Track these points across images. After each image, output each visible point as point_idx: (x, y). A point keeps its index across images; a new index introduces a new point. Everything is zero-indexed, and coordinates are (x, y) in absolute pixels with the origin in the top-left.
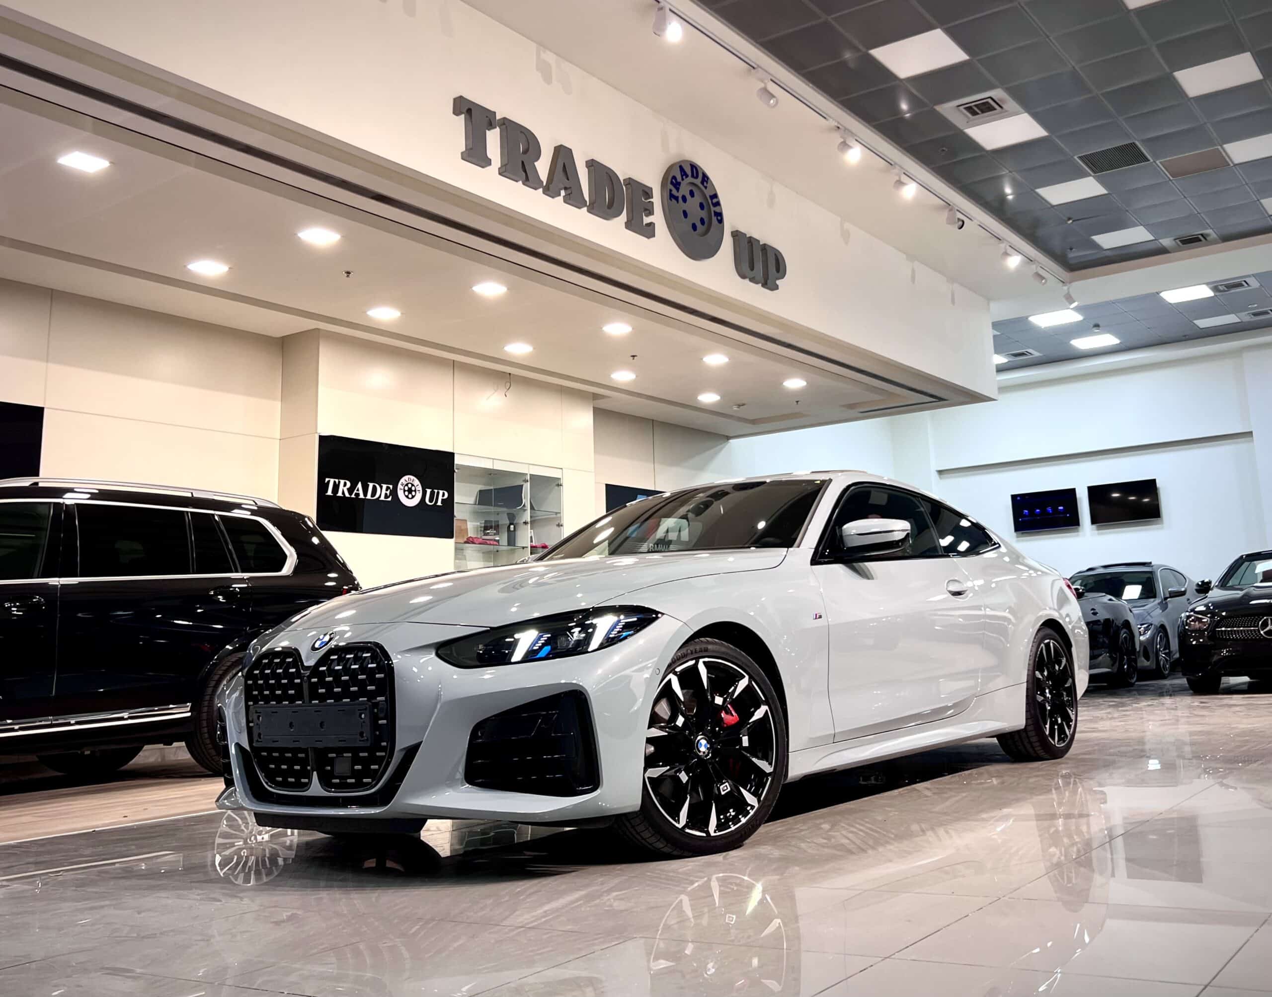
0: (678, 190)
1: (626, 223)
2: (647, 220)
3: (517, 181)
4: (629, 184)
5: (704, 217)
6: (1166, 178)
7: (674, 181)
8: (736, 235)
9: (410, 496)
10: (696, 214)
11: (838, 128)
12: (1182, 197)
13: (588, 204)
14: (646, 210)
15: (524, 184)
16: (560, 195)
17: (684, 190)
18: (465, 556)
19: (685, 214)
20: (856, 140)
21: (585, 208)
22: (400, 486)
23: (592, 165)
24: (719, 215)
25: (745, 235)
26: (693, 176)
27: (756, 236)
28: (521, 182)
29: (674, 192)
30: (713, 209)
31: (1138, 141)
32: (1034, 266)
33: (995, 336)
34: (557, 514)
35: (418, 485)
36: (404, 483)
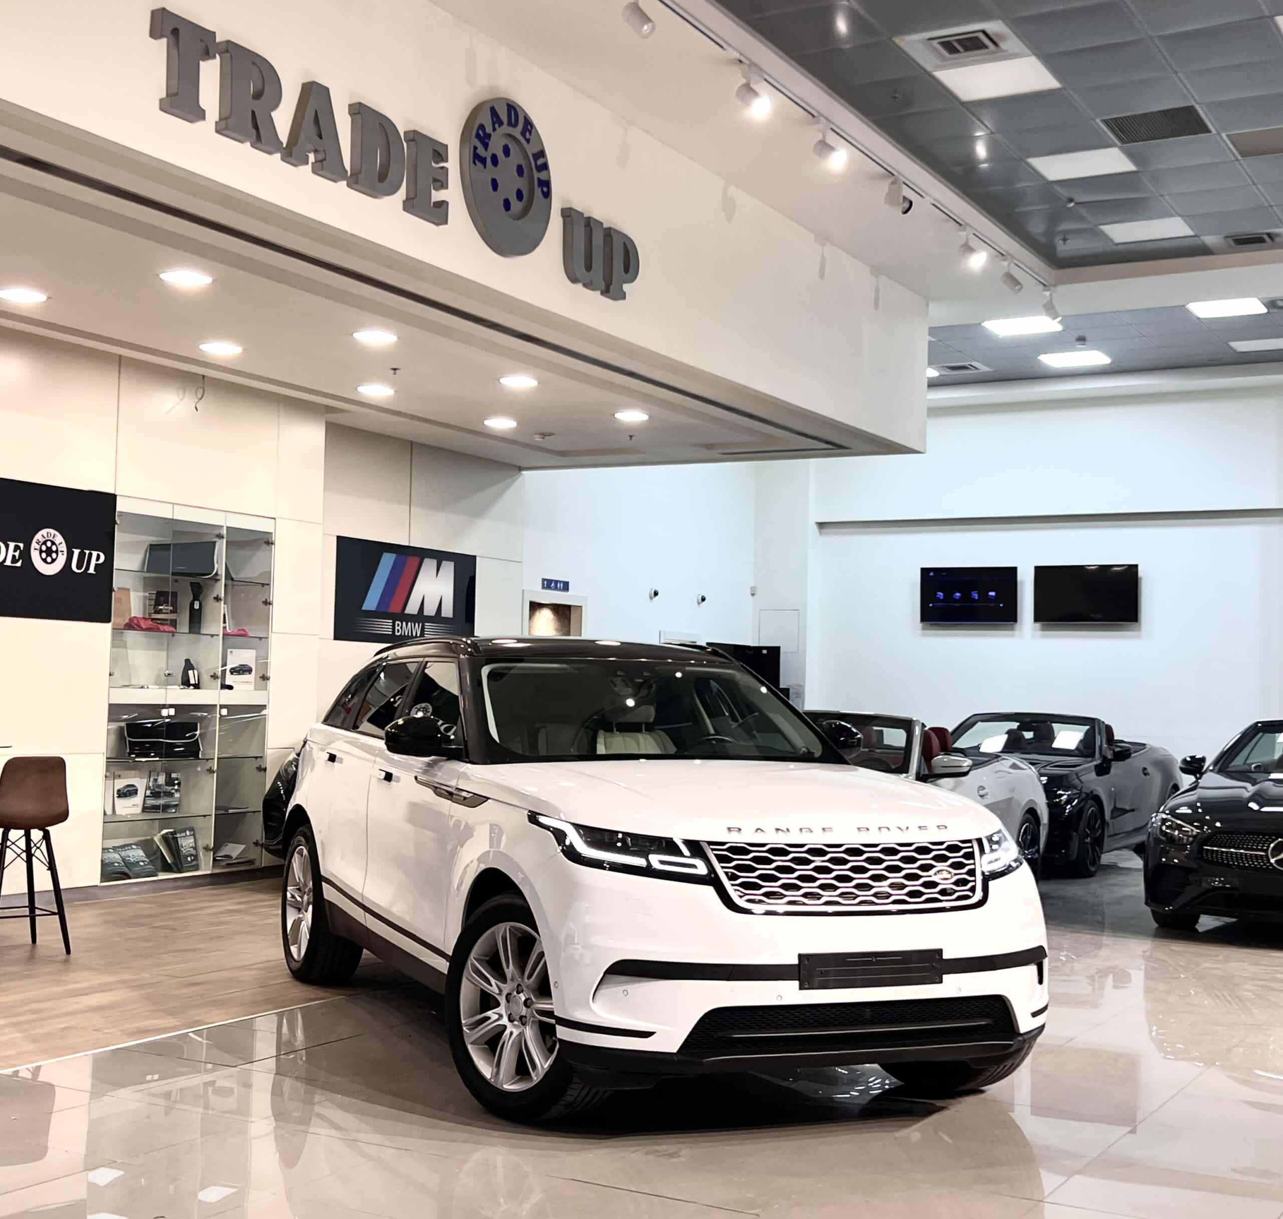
0: (486, 146)
1: (404, 201)
2: (437, 196)
3: (242, 142)
4: (413, 140)
5: (522, 189)
6: (1230, 155)
7: (481, 132)
8: (568, 214)
9: (49, 560)
10: (510, 183)
11: (741, 61)
12: (1251, 183)
13: (349, 173)
14: (435, 180)
15: (252, 146)
16: (307, 163)
17: (496, 145)
18: (126, 642)
19: (495, 184)
20: (766, 80)
21: (345, 182)
22: (34, 545)
23: (358, 111)
24: (546, 185)
25: (582, 214)
26: (510, 124)
27: (597, 215)
28: (248, 144)
29: (481, 151)
30: (536, 175)
31: (1199, 104)
32: (1005, 264)
33: (930, 342)
34: (263, 586)
35: (61, 543)
36: (40, 540)
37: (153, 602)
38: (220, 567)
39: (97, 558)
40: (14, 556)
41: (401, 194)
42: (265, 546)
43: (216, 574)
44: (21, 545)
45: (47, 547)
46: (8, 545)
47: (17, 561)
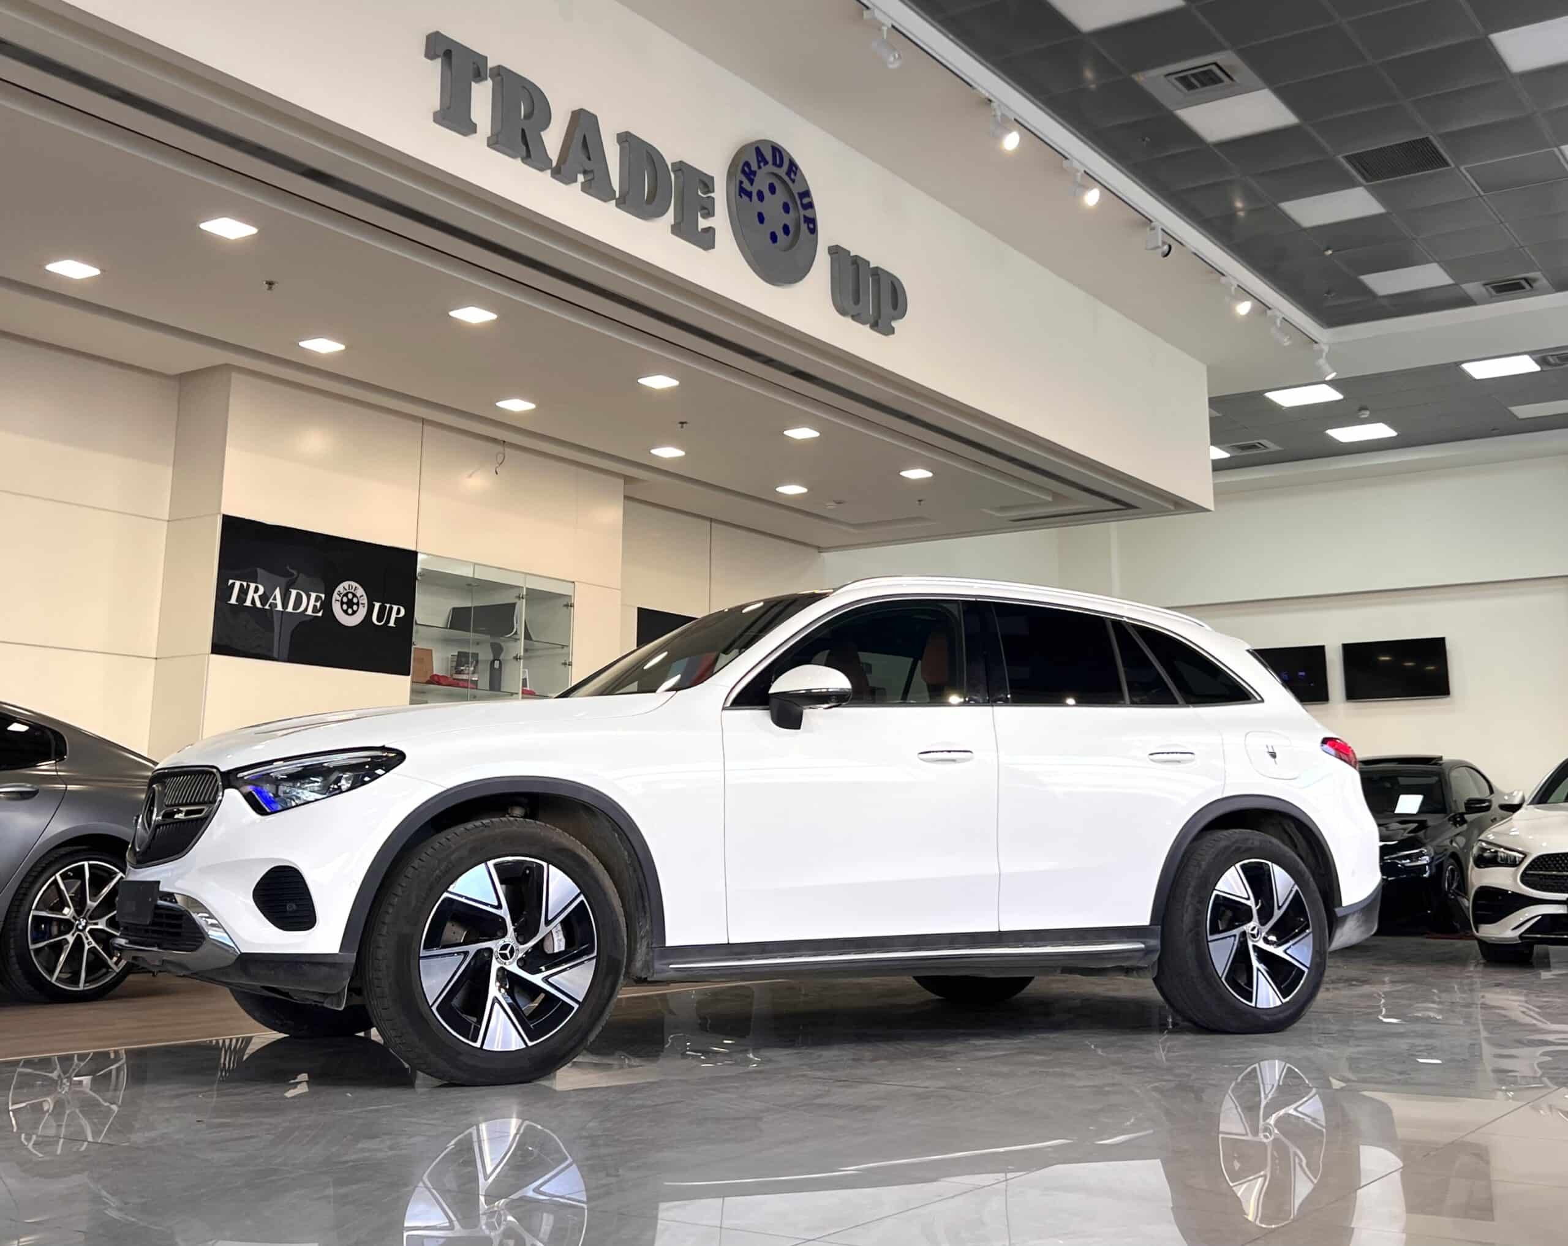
0: (752, 182)
1: (672, 226)
2: (703, 223)
3: (514, 157)
4: (680, 169)
5: (788, 224)
6: (1476, 193)
7: (746, 168)
8: (836, 252)
9: (350, 611)
10: (776, 218)
11: (990, 101)
13: (617, 195)
14: (703, 208)
15: (524, 160)
16: (575, 181)
17: (762, 182)
19: (761, 218)
20: (1017, 121)
21: (614, 202)
22: (335, 596)
23: (626, 140)
24: (811, 222)
25: (849, 252)
26: (774, 164)
27: (864, 255)
28: (518, 158)
29: (746, 185)
31: (1434, 135)
33: (1212, 419)
34: (563, 648)
35: (362, 596)
36: (342, 591)
37: (454, 664)
38: (520, 628)
39: (397, 612)
40: (315, 606)
41: (670, 217)
42: (565, 608)
43: (516, 633)
44: (323, 596)
45: (348, 599)
46: (310, 595)
47: (319, 611)
